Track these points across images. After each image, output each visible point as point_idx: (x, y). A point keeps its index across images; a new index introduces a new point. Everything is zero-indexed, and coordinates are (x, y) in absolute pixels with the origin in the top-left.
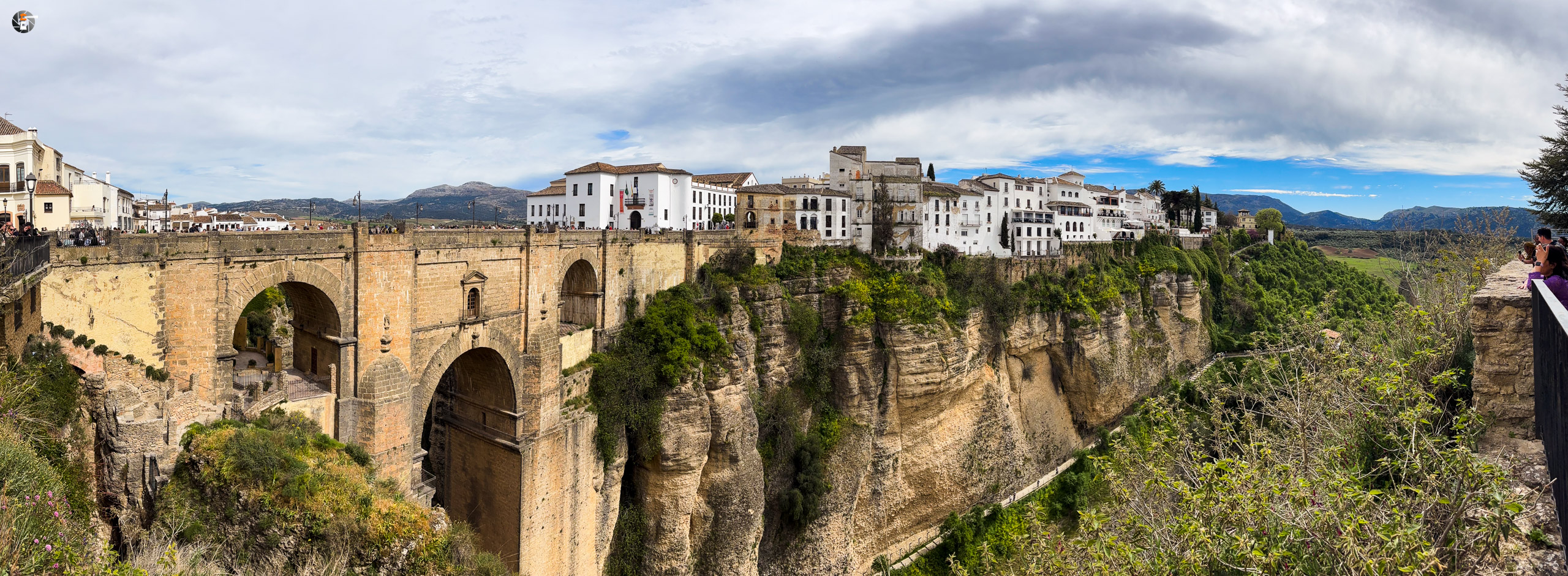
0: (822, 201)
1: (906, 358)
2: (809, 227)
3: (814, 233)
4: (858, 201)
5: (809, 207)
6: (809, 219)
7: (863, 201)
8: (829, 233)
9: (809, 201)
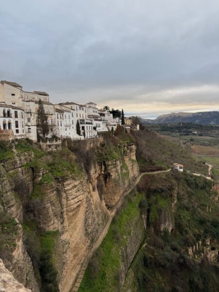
0: (12, 112)
1: (70, 192)
2: (7, 127)
3: (10, 132)
4: (28, 113)
5: (7, 116)
6: (7, 123)
7: (31, 113)
8: (17, 131)
9: (6, 112)
